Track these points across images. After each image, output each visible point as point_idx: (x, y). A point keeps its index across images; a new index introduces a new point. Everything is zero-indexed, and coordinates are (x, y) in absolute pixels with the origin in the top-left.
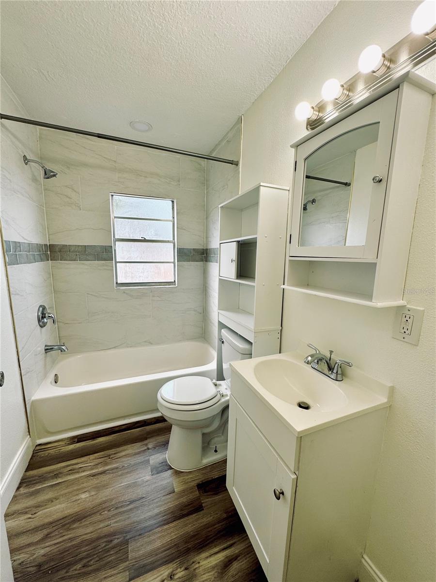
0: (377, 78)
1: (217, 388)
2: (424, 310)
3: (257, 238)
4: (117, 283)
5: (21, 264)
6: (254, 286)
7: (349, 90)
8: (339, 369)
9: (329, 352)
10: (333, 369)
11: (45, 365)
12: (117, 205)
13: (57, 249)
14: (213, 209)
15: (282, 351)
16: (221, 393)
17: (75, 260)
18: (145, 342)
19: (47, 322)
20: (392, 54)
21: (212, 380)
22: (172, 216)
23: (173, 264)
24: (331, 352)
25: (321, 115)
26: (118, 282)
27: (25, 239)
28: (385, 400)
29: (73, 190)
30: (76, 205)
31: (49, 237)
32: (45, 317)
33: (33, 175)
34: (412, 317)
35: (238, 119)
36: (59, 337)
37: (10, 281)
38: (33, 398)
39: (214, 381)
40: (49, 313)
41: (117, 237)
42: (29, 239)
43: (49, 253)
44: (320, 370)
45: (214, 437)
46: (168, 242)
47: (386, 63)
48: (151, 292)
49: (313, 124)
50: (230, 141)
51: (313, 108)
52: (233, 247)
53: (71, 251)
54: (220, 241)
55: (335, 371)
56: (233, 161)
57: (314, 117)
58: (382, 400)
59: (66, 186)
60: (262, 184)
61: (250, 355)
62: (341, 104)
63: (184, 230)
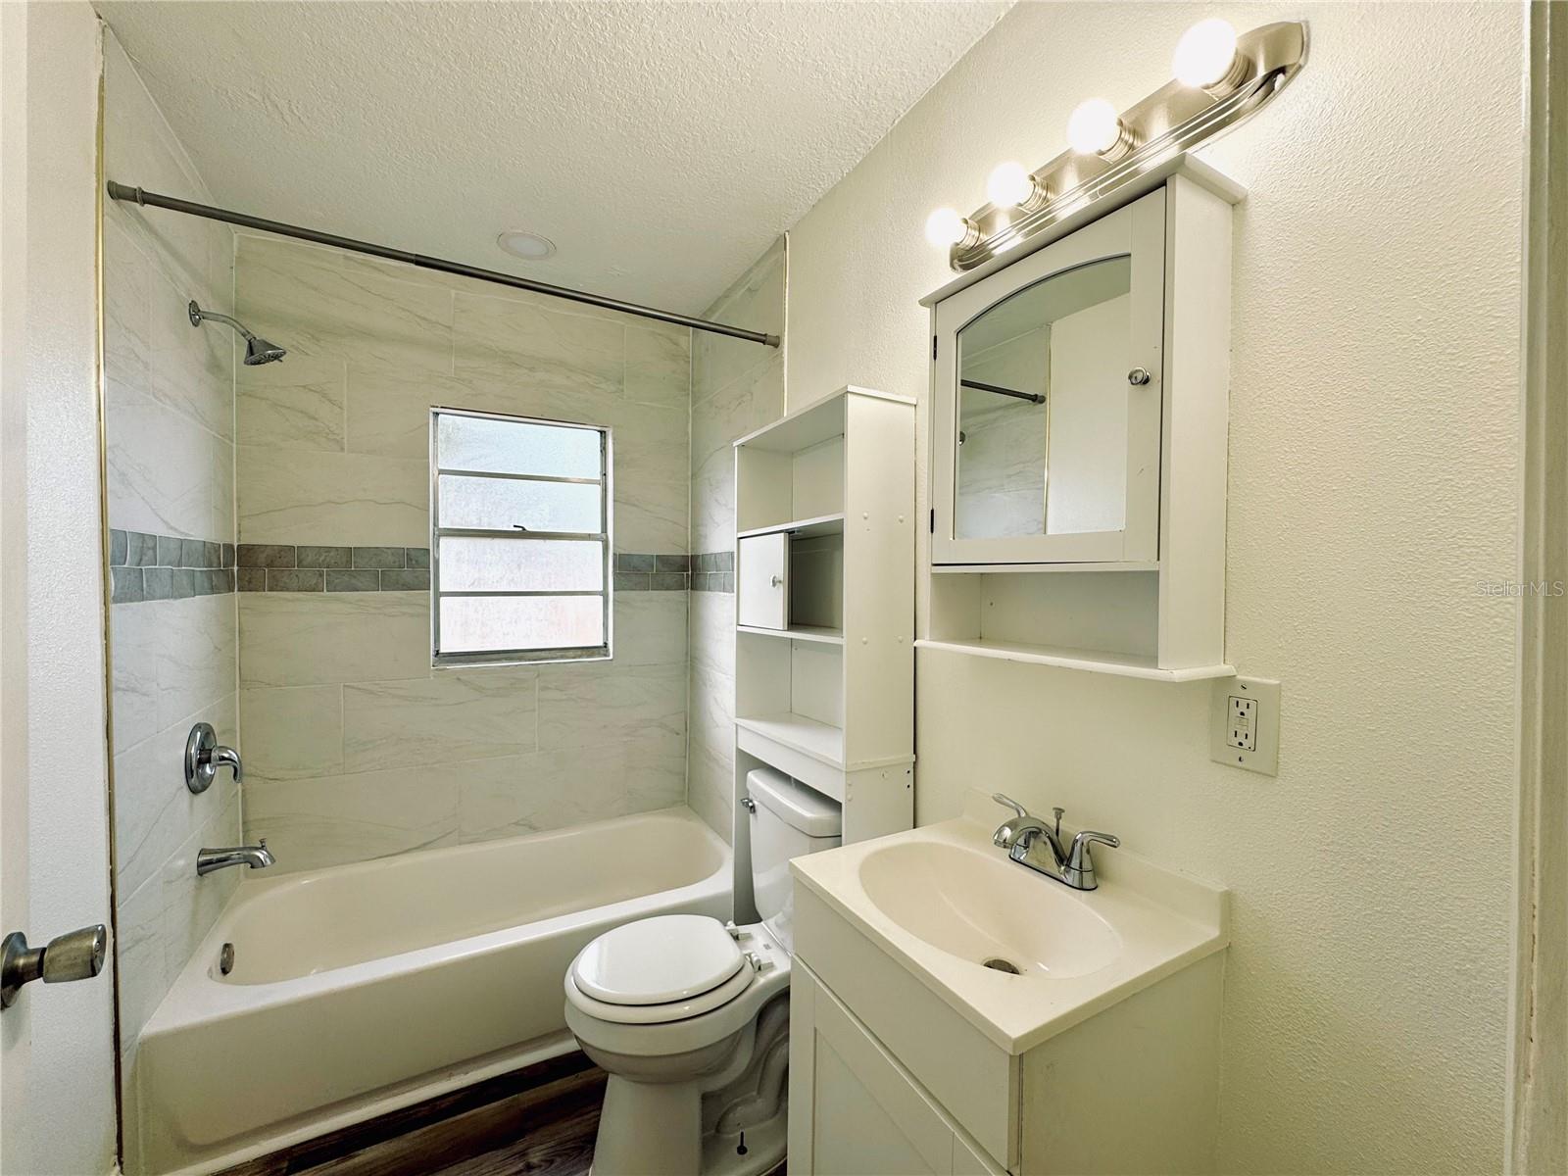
0: (1108, 166)
1: (741, 948)
2: (1280, 685)
3: (841, 521)
4: (437, 653)
5: (153, 598)
6: (841, 646)
7: (1047, 188)
8: (1086, 857)
9: (1054, 813)
10: (1070, 859)
11: (194, 913)
12: (448, 439)
13: (262, 558)
14: (711, 455)
15: (920, 821)
16: (755, 959)
17: (314, 590)
18: (517, 824)
19: (212, 776)
20: (1136, 121)
21: (725, 925)
22: (599, 469)
23: (600, 599)
24: (1059, 812)
25: (984, 237)
26: (442, 651)
27: (172, 528)
28: (1214, 933)
29: (324, 396)
30: (330, 436)
31: (239, 525)
32: (209, 761)
33: (213, 356)
34: (1253, 704)
35: (778, 240)
36: (244, 823)
37: (114, 652)
38: (148, 1029)
39: (731, 925)
40: (224, 748)
41: (443, 524)
42: (182, 530)
43: (236, 568)
44: (1034, 864)
45: (737, 1105)
46: (589, 537)
47: (1126, 136)
48: (538, 676)
49: (966, 258)
50: (757, 290)
51: (966, 222)
52: (778, 546)
53: (304, 563)
54: (738, 531)
55: (1075, 863)
56: (765, 335)
57: (970, 242)
58: (1205, 932)
59: (304, 387)
60: (850, 388)
61: (836, 839)
62: (1032, 216)
63: (634, 505)
